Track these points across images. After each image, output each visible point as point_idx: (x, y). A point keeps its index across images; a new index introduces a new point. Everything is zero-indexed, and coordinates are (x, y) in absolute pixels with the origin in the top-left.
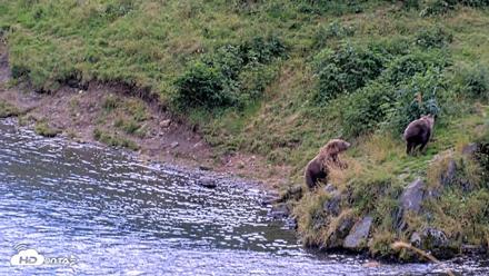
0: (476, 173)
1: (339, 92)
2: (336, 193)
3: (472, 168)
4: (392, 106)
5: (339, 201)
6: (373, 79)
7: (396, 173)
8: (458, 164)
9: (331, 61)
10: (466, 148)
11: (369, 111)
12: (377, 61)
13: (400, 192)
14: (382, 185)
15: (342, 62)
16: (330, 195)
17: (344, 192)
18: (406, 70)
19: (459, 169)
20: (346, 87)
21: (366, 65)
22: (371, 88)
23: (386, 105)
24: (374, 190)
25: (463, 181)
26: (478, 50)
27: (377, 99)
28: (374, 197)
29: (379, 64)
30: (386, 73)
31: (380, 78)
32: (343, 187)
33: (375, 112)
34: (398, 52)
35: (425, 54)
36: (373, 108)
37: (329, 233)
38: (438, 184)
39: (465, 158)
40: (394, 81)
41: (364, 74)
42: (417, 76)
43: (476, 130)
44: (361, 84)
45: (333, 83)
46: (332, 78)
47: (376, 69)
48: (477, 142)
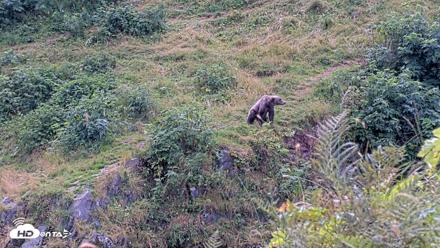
0: (139, 185)
1: (13, 114)
2: (13, 205)
3: (134, 180)
4: (62, 126)
5: (15, 212)
6: (44, 102)
7: (67, 186)
8: (122, 176)
9: (6, 86)
10: (128, 162)
11: (41, 131)
12: (48, 86)
13: (71, 203)
14: (54, 197)
15: (16, 86)
16: (6, 207)
17: (20, 204)
18: (74, 94)
19: (123, 182)
20: (20, 110)
21: (38, 90)
22: (43, 109)
23: (57, 125)
24: (47, 202)
25: (128, 192)
26: (138, 75)
27: (48, 119)
28: (47, 208)
29: (50, 88)
30: (56, 96)
31: (51, 101)
32: (18, 199)
33: (46, 132)
34: (67, 77)
35: (91, 79)
36: (45, 128)
37: (6, 242)
38: (104, 195)
39: (128, 171)
40: (63, 104)
41: (36, 97)
42: (84, 99)
43: (138, 146)
44: (34, 107)
45: (8, 106)
46: (7, 102)
47: (47, 93)
48: (139, 156)
